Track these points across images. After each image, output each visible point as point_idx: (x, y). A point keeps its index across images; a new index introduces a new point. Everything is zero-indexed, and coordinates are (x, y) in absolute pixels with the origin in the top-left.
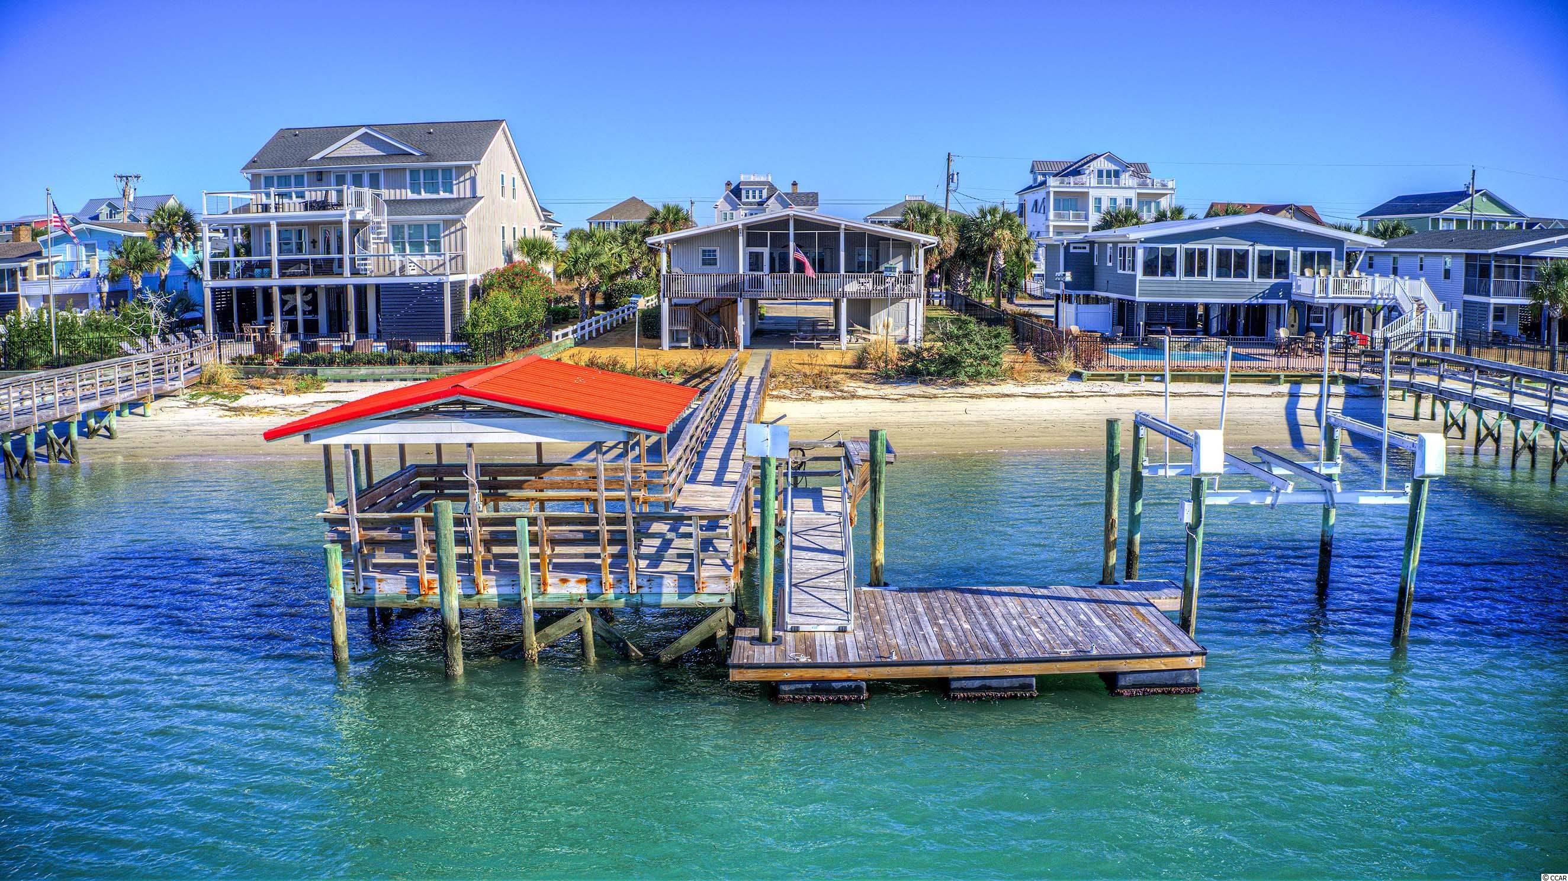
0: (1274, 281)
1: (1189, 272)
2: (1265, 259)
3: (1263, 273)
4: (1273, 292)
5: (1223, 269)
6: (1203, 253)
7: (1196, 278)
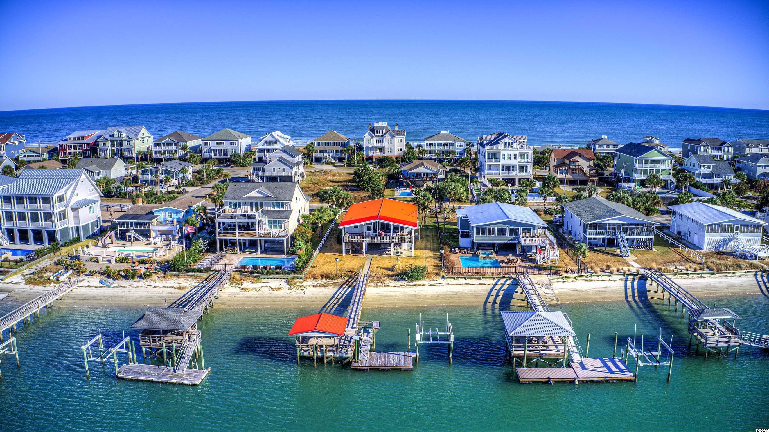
0: (514, 236)
1: (489, 234)
2: (511, 230)
3: (511, 234)
4: (514, 239)
5: (499, 233)
6: (493, 229)
7: (491, 236)
